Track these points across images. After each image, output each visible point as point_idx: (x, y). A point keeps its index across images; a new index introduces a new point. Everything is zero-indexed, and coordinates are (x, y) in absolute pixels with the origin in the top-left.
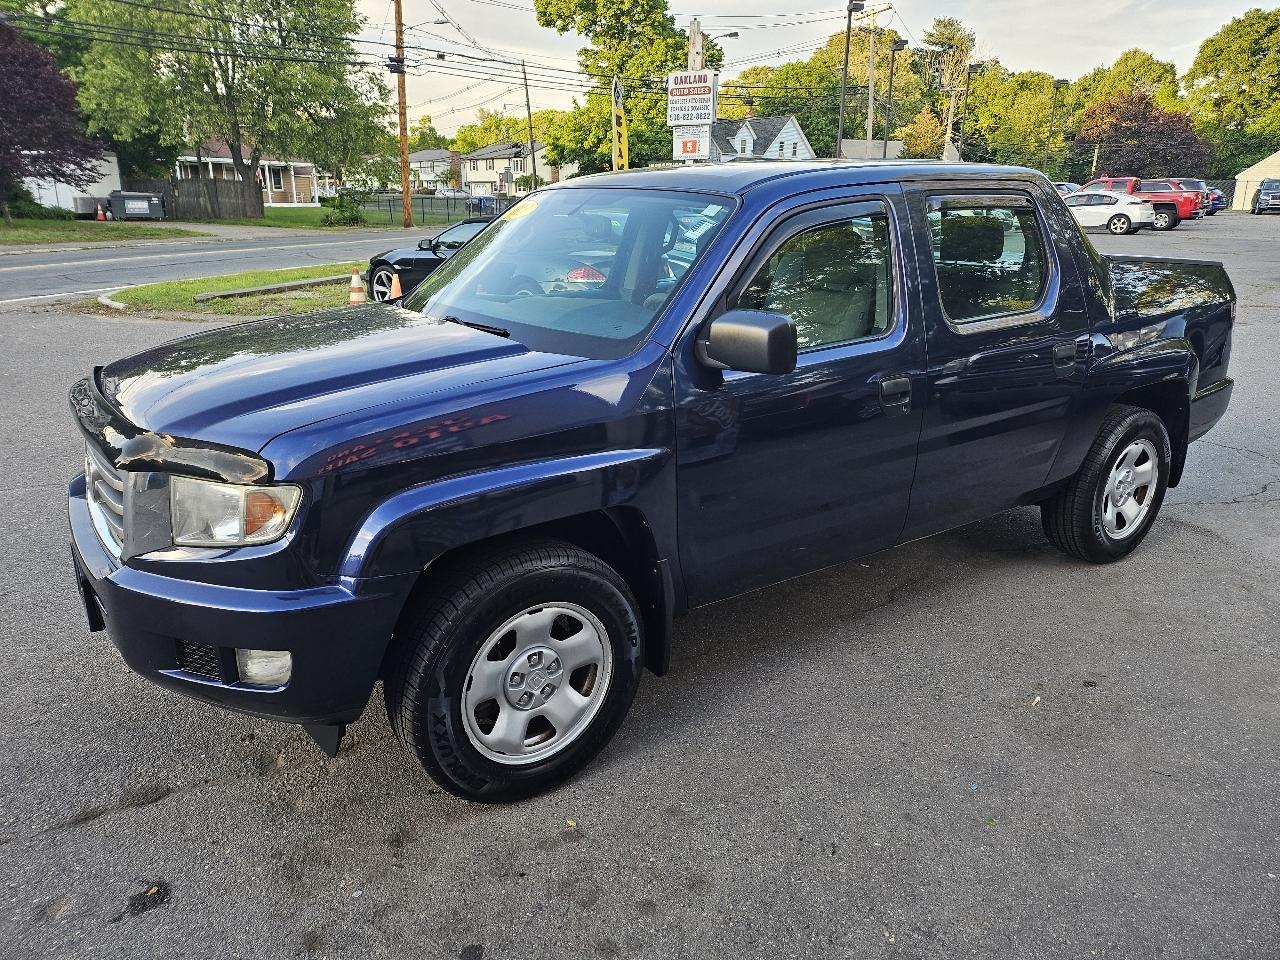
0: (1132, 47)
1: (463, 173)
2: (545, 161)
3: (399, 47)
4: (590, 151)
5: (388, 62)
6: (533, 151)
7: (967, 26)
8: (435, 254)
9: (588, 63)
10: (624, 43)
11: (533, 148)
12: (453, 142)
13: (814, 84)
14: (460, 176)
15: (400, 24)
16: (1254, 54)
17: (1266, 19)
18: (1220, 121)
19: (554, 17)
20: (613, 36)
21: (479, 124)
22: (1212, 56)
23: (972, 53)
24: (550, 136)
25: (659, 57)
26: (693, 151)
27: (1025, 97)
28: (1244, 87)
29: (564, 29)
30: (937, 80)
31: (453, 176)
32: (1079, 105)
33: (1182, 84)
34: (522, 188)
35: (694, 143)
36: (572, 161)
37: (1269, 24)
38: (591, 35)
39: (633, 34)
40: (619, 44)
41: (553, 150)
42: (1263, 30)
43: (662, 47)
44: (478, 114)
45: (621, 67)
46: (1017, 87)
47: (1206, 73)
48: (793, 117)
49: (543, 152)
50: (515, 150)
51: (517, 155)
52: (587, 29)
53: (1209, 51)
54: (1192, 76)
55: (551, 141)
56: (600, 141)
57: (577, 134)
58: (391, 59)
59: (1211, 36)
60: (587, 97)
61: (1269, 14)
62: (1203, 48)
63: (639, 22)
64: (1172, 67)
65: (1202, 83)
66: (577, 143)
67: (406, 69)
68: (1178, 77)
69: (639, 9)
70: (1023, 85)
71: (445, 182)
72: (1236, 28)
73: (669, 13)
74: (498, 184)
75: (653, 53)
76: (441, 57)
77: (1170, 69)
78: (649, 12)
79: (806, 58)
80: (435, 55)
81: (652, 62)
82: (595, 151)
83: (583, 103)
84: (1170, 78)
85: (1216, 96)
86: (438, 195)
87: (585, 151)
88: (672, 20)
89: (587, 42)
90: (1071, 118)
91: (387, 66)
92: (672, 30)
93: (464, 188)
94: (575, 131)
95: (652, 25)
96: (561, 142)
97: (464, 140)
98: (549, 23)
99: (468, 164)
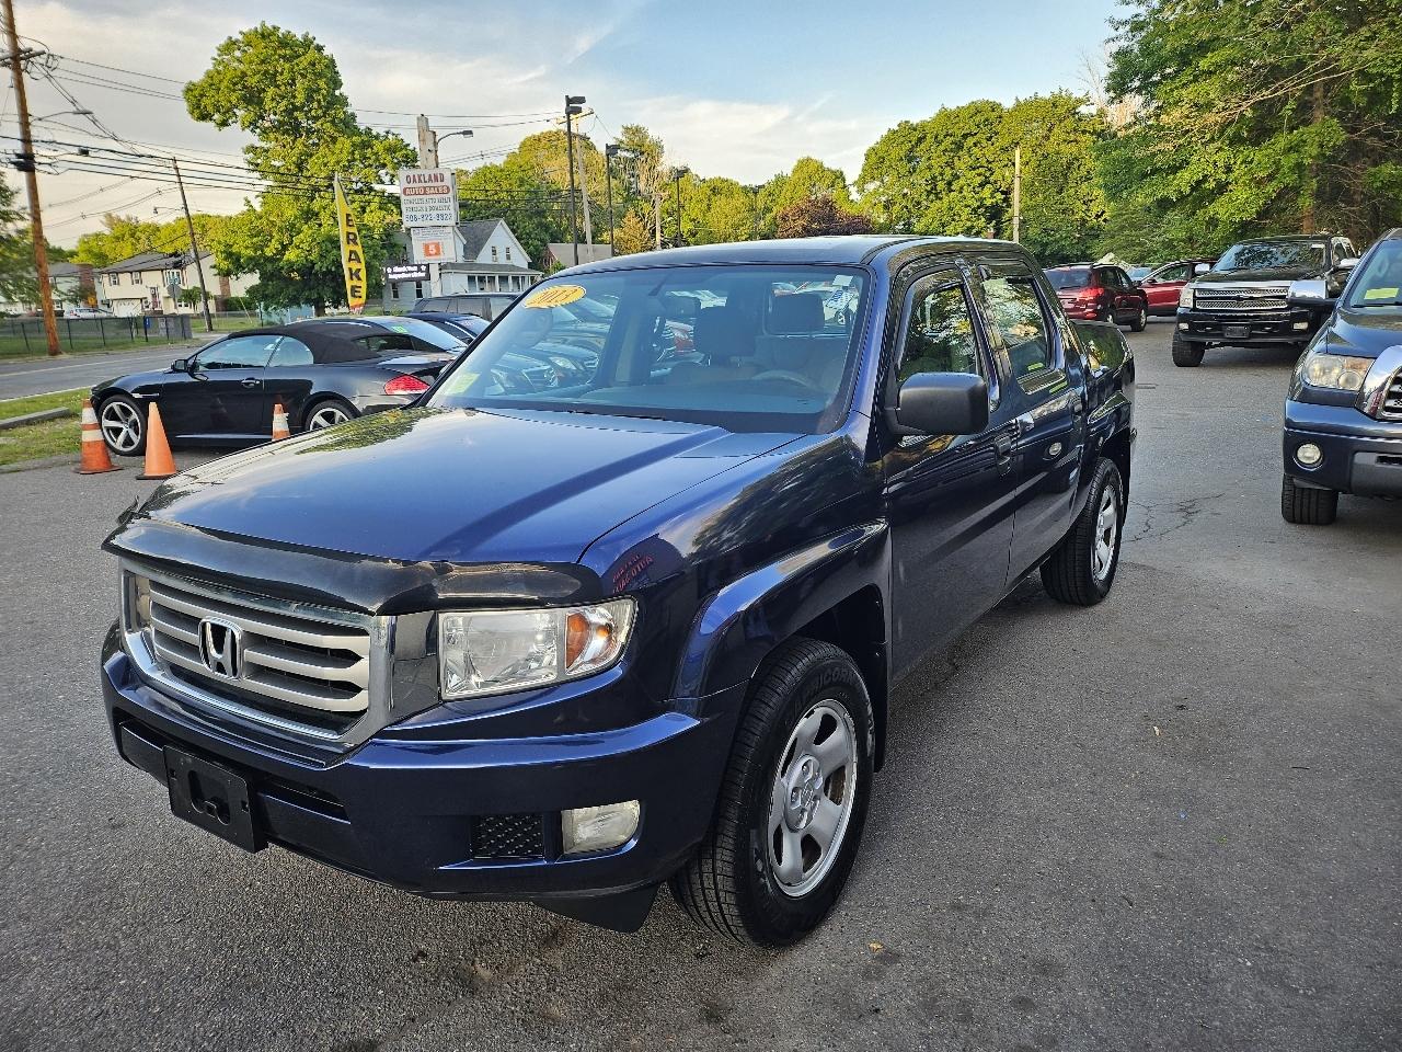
0: (805, 156)
1: (98, 288)
2: (216, 271)
3: (27, 140)
4: (271, 260)
5: (14, 159)
6: (197, 260)
7: (653, 133)
8: (193, 376)
9: (259, 161)
10: (300, 140)
11: (197, 255)
12: (73, 254)
13: (515, 187)
14: (94, 294)
15: (24, 115)
16: (909, 162)
17: (915, 130)
18: (891, 221)
19: (210, 109)
20: (286, 132)
21: (107, 232)
22: (876, 162)
23: (662, 160)
24: (219, 243)
25: (345, 156)
26: (437, 254)
27: (720, 202)
28: (905, 191)
29: (224, 124)
30: (634, 186)
31: (85, 294)
32: (769, 210)
33: (853, 189)
34: (183, 303)
35: (437, 246)
36: (252, 271)
37: (918, 134)
38: (258, 131)
39: (309, 132)
40: (294, 142)
41: (225, 259)
42: (914, 139)
43: (348, 144)
44: (104, 220)
45: (300, 166)
46: (709, 192)
47: (873, 178)
48: (502, 221)
49: (212, 260)
50: (174, 259)
51: (177, 265)
52: (253, 125)
53: (874, 158)
54: (861, 183)
55: (222, 248)
56: (285, 248)
57: (255, 240)
58: (19, 156)
59: (872, 145)
60: (260, 199)
61: (917, 125)
62: (867, 156)
63: (316, 119)
64: (842, 173)
65: (871, 187)
66: (255, 251)
67: (37, 167)
68: (847, 183)
69: (315, 105)
70: (715, 191)
71: (74, 301)
72: (892, 137)
73: (350, 110)
74: (150, 299)
75: (337, 152)
76: (85, 152)
77: (840, 176)
78: (328, 108)
79: (499, 161)
80: (76, 150)
81: (338, 162)
82: (281, 259)
83: (257, 205)
84: (841, 185)
85: (884, 199)
86: (66, 316)
87: (268, 259)
88: (353, 116)
89: (253, 139)
90: (762, 223)
91: (12, 163)
92: (356, 127)
93: (101, 307)
94: (252, 236)
95: (333, 122)
96: (235, 249)
97: (89, 251)
98: (204, 117)
99: (106, 279)
